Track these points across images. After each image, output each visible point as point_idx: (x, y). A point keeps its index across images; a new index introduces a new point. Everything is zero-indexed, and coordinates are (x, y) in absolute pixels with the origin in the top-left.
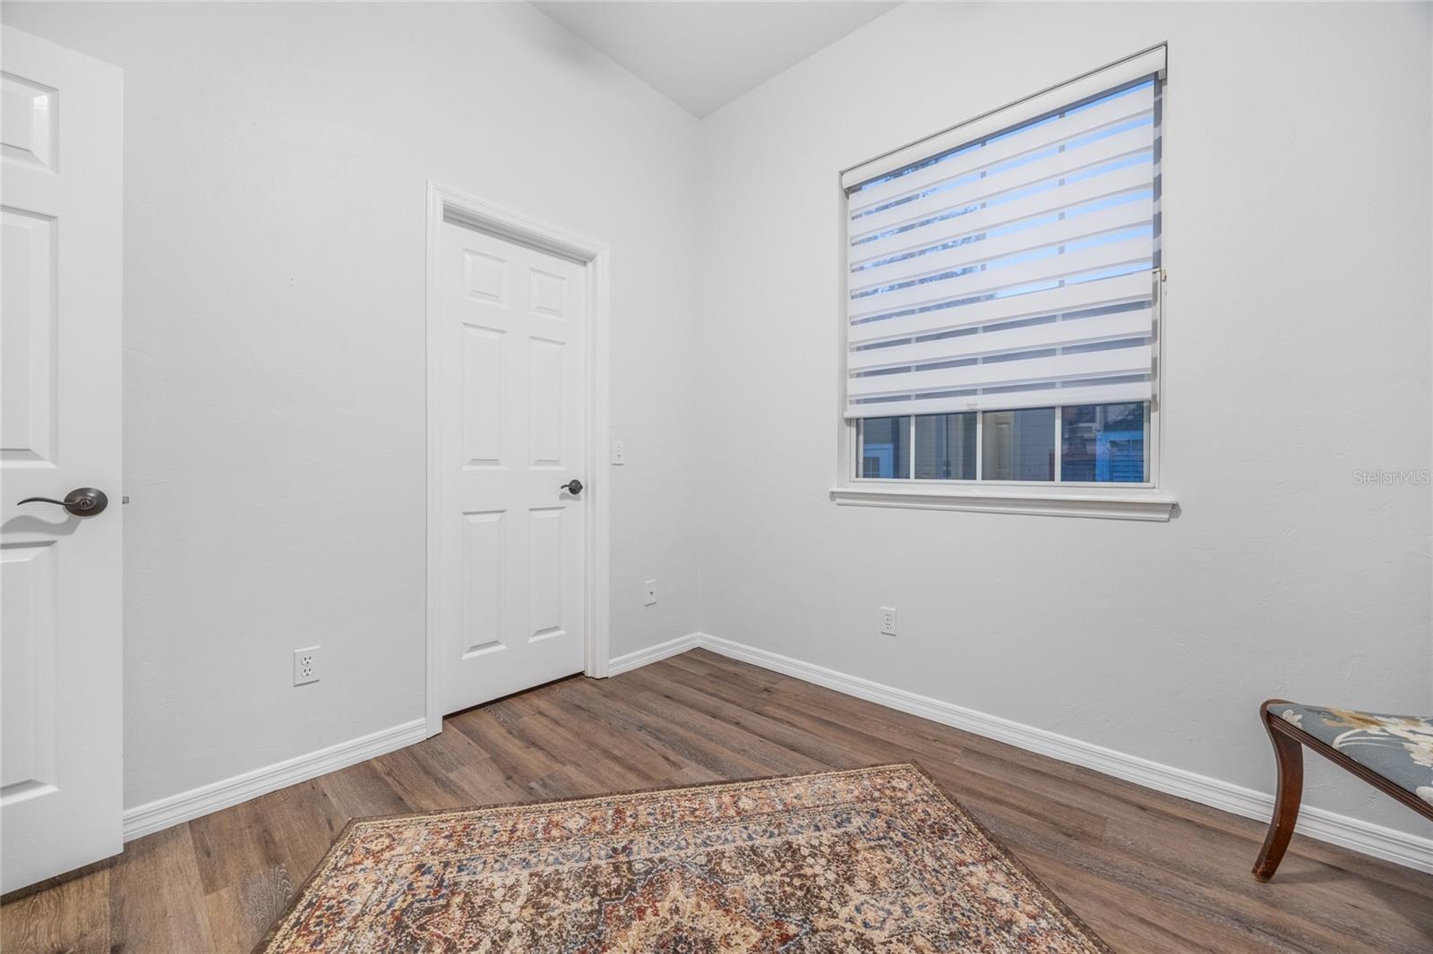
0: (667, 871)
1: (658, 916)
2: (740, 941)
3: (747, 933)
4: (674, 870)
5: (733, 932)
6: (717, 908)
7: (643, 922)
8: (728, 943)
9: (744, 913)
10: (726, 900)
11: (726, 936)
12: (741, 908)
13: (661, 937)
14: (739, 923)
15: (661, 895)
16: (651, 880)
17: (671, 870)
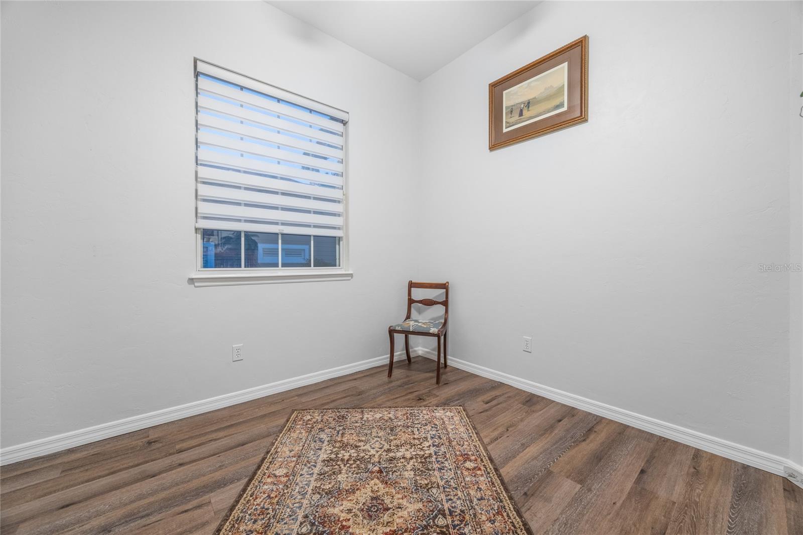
0: (317, 514)
1: (350, 519)
2: (377, 487)
3: (374, 483)
4: (318, 510)
5: (371, 489)
6: (354, 493)
7: (351, 526)
8: (376, 491)
9: (362, 483)
10: (351, 489)
11: (372, 491)
12: (358, 484)
13: (364, 518)
14: (367, 486)
15: (335, 518)
16: (320, 523)
17: (317, 512)
